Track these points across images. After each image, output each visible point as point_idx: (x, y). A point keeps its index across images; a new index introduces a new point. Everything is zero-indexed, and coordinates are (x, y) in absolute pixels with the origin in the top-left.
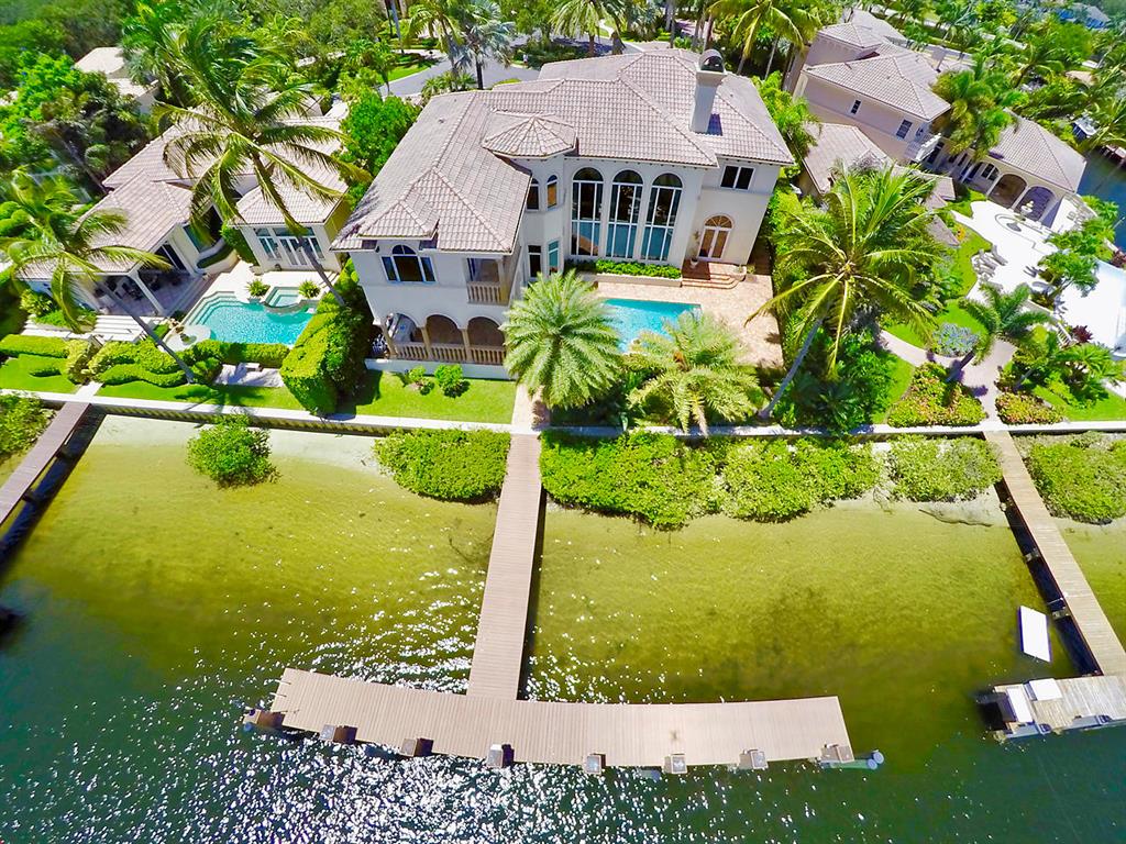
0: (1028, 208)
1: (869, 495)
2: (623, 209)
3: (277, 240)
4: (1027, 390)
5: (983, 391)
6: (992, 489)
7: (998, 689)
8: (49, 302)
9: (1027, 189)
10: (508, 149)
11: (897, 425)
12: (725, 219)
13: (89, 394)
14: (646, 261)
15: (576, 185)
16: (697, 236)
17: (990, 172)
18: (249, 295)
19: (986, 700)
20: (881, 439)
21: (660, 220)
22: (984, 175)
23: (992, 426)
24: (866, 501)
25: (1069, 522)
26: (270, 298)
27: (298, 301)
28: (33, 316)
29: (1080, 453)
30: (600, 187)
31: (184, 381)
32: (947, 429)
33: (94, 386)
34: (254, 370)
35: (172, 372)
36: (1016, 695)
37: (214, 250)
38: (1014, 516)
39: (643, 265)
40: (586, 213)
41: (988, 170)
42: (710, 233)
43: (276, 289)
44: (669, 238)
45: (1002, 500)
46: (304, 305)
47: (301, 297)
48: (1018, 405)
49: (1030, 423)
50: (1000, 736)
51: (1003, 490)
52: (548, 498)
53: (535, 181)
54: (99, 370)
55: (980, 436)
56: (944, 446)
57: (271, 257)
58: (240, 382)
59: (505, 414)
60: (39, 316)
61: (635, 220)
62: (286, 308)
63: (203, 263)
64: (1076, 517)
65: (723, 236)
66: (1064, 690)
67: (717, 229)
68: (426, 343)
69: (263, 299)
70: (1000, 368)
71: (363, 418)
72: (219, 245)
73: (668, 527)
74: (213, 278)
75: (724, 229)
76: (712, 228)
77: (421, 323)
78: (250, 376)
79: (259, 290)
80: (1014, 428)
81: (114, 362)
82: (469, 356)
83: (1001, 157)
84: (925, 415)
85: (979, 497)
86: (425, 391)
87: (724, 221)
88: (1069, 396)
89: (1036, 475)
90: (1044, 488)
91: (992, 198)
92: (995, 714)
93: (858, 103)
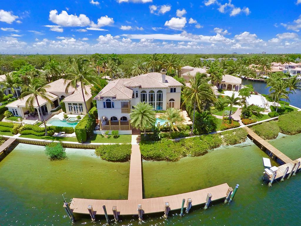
0: (234, 89)
1: (221, 146)
2: (152, 99)
3: (73, 106)
4: (247, 118)
5: (238, 121)
8: (12, 114)
9: (233, 86)
10: (128, 86)
11: (222, 130)
12: (173, 99)
13: (17, 137)
14: (158, 110)
15: (141, 94)
16: (168, 104)
17: (225, 85)
18: (63, 118)
21: (160, 100)
22: (224, 86)
23: (243, 126)
25: (268, 140)
26: (69, 119)
27: (76, 120)
28: (6, 117)
30: (146, 94)
31: (44, 135)
33: (19, 135)
34: (63, 133)
35: (41, 132)
37: (55, 109)
38: (255, 142)
39: (157, 111)
40: (144, 100)
41: (224, 85)
42: (170, 103)
43: (70, 118)
44: (162, 104)
45: (251, 140)
46: (77, 121)
47: (76, 119)
48: (246, 121)
49: (250, 124)
51: (250, 137)
52: (143, 159)
53: (133, 92)
54: (22, 130)
56: (234, 133)
57: (70, 111)
58: (59, 136)
60: (7, 118)
61: (154, 101)
62: (72, 121)
63: (52, 111)
65: (173, 103)
67: (172, 102)
68: (110, 125)
69: (67, 119)
70: (240, 116)
71: (93, 143)
72: (57, 108)
73: (175, 161)
74: (53, 115)
75: (173, 101)
76: (171, 102)
77: (109, 119)
78: (62, 135)
79: (66, 117)
80: (248, 125)
81: (26, 129)
82: (120, 128)
83: (225, 81)
84: (227, 126)
85: (246, 141)
86: (109, 138)
87: (173, 100)
88: (256, 117)
91: (227, 90)
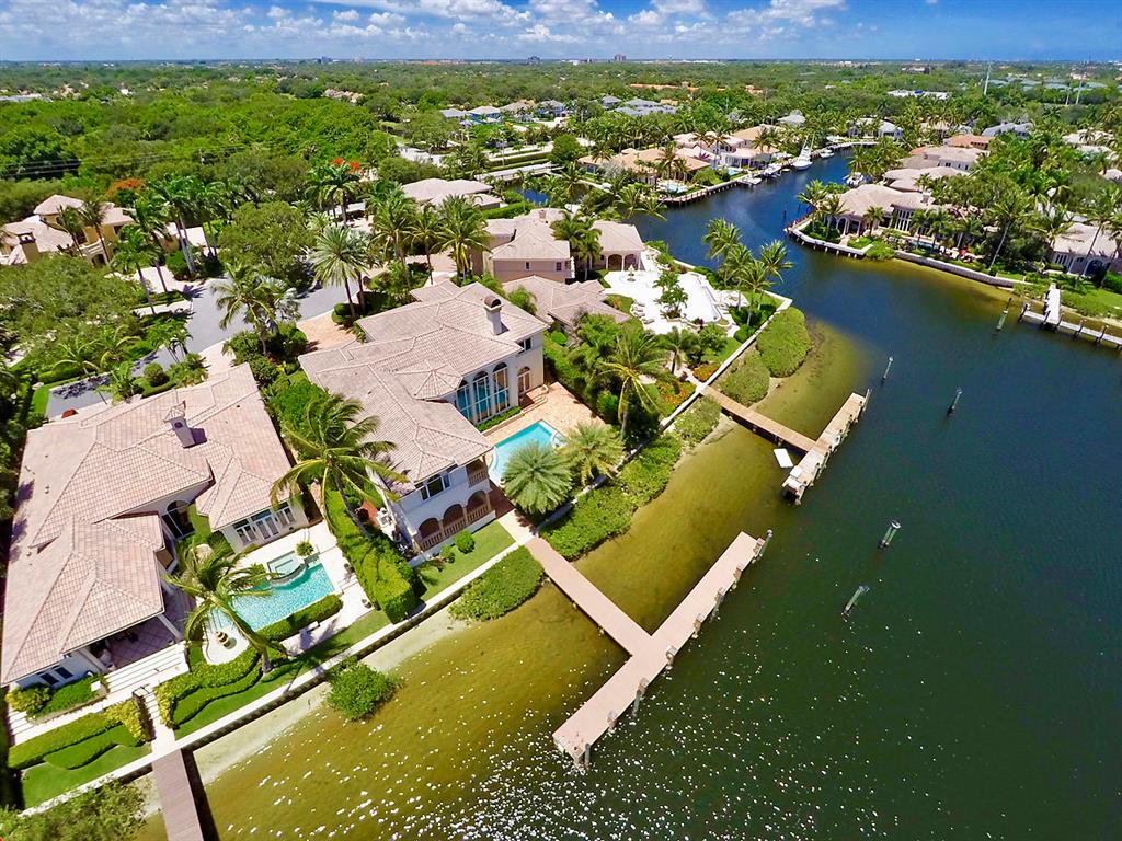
1: (683, 453)
3: (254, 524)
4: (699, 361)
5: (686, 375)
6: (722, 414)
7: (784, 485)
8: (47, 690)
9: (622, 257)
11: (669, 415)
14: (500, 412)
19: (784, 494)
20: (667, 426)
21: (501, 388)
23: (701, 388)
24: (684, 457)
25: (755, 405)
29: (737, 375)
31: (260, 674)
32: (687, 402)
33: (166, 733)
35: (249, 673)
36: (791, 482)
38: (736, 418)
39: (499, 415)
44: (508, 394)
45: (728, 415)
48: (702, 370)
49: (711, 375)
50: (798, 501)
51: (725, 412)
55: (700, 395)
56: (692, 410)
59: (507, 539)
60: (38, 711)
64: (755, 401)
65: (527, 377)
66: (802, 467)
67: (523, 375)
71: (430, 602)
73: (626, 530)
75: (527, 372)
76: (521, 376)
80: (709, 382)
81: (179, 699)
84: (675, 402)
85: (720, 421)
86: (452, 561)
88: (715, 353)
89: (730, 396)
90: (736, 398)
91: (611, 269)
92: (790, 495)
93: (528, 264)
